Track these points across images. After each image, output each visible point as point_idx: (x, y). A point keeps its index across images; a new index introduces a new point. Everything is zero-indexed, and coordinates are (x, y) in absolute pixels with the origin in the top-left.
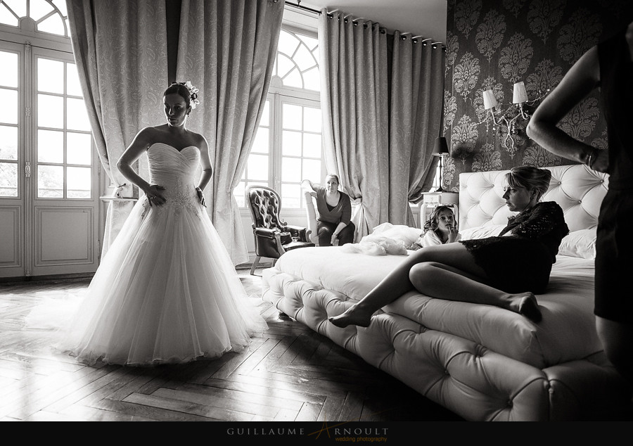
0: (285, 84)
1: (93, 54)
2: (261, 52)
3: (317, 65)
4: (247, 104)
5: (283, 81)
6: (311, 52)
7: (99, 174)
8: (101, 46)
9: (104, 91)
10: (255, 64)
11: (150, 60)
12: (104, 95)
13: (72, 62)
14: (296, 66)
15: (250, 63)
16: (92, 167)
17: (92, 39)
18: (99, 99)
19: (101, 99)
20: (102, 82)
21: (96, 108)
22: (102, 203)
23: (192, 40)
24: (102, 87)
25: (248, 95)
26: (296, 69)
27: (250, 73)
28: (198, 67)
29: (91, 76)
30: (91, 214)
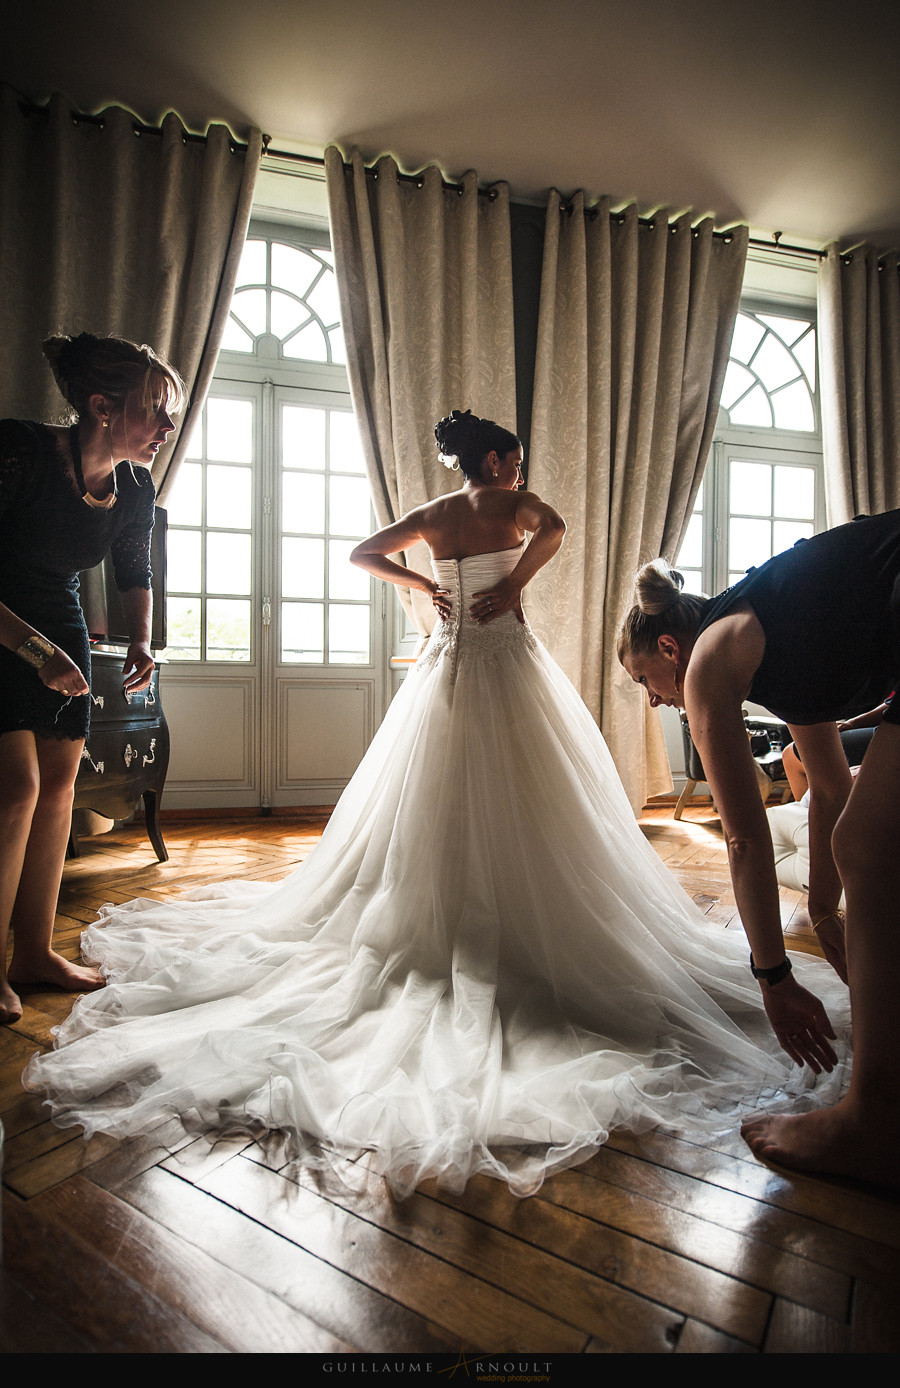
0: (734, 421)
1: (384, 380)
2: (700, 349)
3: (803, 375)
4: (673, 459)
5: (731, 413)
6: (789, 349)
7: (384, 617)
8: (399, 362)
9: (404, 448)
10: (687, 376)
11: (483, 383)
12: (403, 458)
13: (347, 408)
14: (758, 381)
15: (678, 373)
16: (371, 603)
17: (383, 350)
18: (395, 466)
19: (398, 466)
20: (400, 434)
21: (388, 483)
22: (388, 671)
23: (562, 337)
24: (400, 441)
25: (673, 439)
26: (758, 387)
27: (678, 395)
28: (575, 390)
29: (380, 422)
30: (369, 695)
